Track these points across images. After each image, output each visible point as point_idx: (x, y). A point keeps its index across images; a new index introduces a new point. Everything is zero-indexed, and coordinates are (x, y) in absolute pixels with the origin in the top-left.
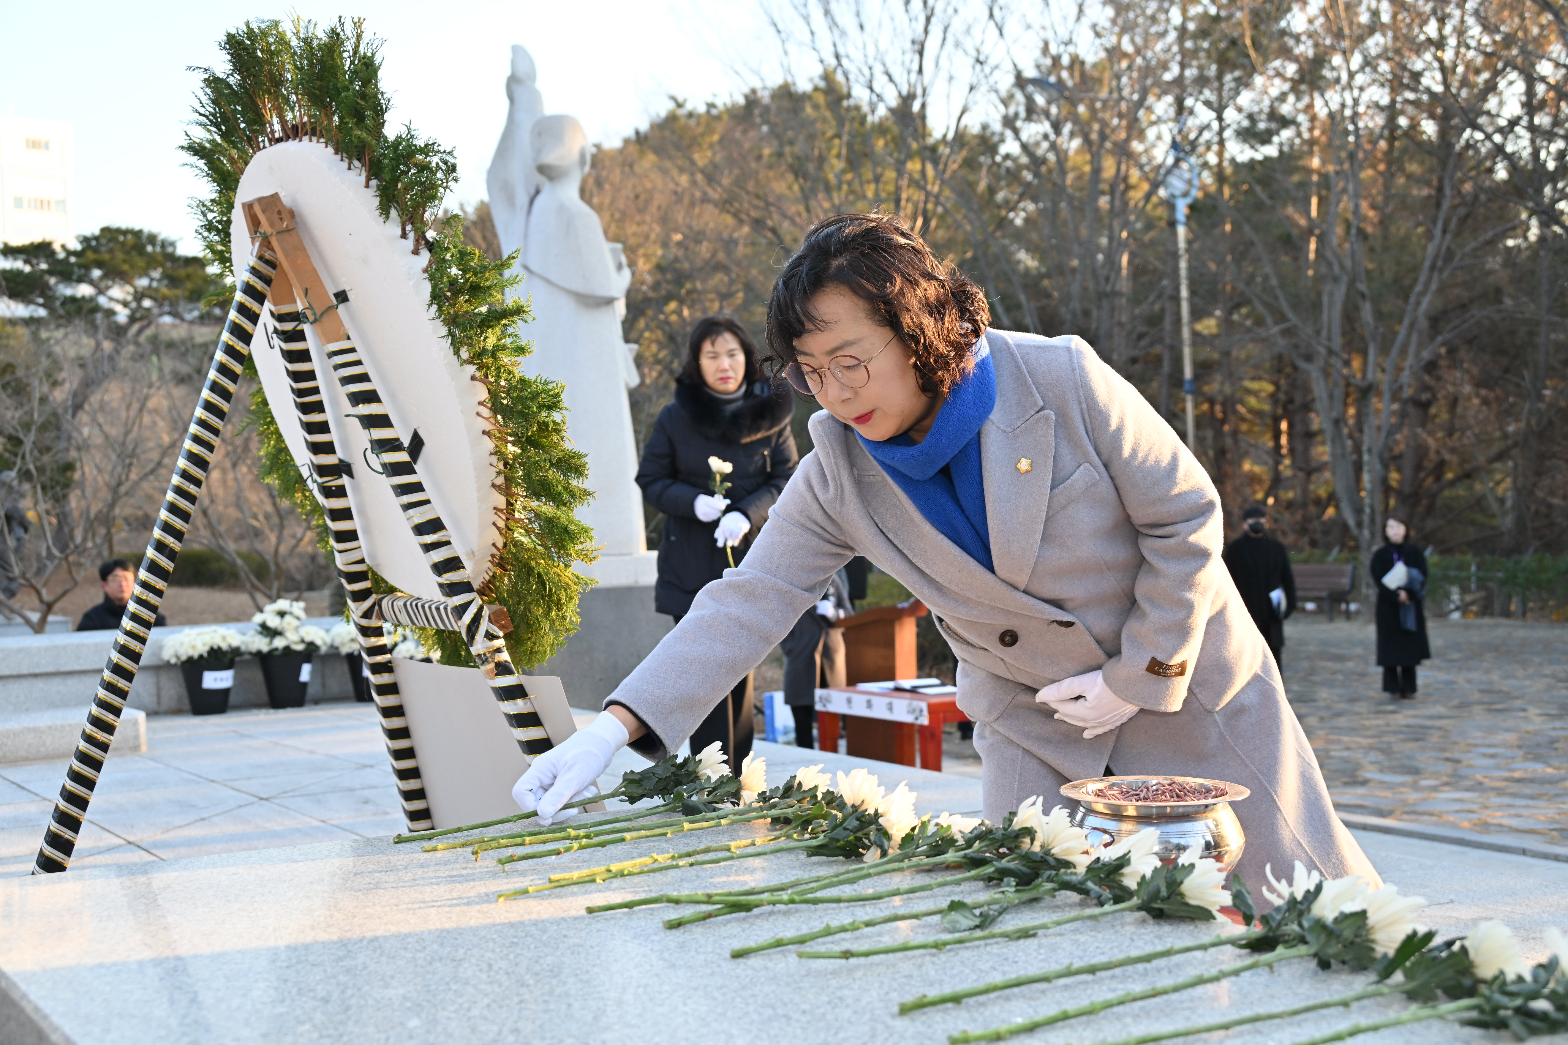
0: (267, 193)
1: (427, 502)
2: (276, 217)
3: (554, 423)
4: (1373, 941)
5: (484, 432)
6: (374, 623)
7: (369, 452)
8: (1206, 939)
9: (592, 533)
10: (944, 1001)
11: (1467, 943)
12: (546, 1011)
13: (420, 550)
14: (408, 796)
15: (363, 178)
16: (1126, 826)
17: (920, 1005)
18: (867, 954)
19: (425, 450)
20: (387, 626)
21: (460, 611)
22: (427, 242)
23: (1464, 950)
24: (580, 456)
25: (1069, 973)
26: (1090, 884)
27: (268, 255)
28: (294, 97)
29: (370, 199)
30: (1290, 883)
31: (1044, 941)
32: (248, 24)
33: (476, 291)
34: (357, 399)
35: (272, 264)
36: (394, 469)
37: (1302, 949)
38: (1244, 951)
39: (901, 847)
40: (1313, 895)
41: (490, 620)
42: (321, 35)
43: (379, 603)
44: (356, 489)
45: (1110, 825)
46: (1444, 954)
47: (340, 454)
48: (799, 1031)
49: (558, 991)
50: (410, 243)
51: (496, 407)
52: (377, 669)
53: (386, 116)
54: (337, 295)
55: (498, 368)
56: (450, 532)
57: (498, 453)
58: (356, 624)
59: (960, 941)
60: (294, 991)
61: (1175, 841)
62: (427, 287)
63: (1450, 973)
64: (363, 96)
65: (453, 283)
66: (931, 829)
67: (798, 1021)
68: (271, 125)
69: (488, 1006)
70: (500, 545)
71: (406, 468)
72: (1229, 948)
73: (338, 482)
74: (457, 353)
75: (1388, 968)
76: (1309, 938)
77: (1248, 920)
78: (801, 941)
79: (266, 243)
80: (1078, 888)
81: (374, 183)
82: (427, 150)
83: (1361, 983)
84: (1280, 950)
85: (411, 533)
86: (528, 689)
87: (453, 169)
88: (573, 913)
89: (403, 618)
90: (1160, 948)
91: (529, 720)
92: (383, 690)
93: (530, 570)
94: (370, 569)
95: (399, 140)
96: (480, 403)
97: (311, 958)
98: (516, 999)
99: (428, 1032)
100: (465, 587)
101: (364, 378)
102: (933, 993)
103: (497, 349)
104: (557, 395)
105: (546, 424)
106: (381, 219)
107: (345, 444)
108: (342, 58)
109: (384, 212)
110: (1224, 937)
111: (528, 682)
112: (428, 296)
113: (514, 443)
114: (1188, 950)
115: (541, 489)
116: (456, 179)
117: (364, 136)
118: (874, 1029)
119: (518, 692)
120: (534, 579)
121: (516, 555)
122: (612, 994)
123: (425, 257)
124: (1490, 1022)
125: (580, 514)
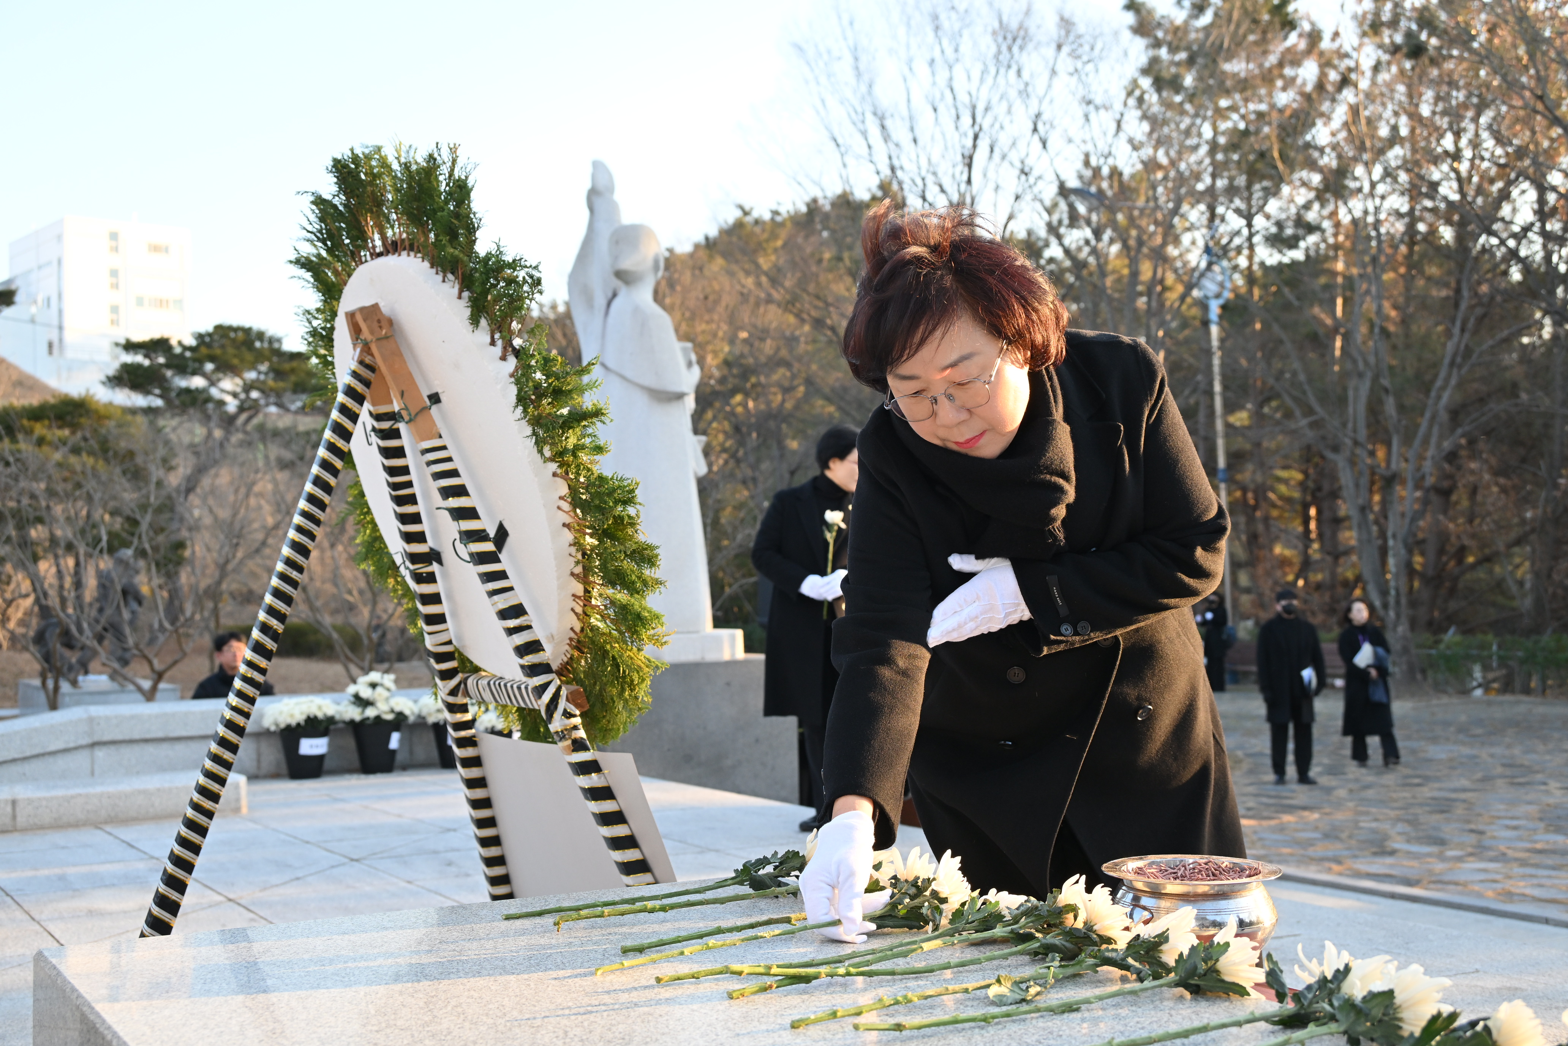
0: (368, 303)
1: (511, 589)
2: (376, 324)
3: (629, 517)
4: (1400, 1020)
5: (564, 525)
6: (460, 700)
7: (457, 543)
8: (1241, 1015)
9: (663, 619)
11: (1490, 1023)
13: (503, 634)
14: (490, 862)
15: (456, 290)
16: (1164, 903)
18: (919, 1026)
19: (510, 541)
20: (471, 703)
21: (540, 690)
22: (514, 349)
23: (1486, 1029)
24: (651, 548)
26: (1130, 961)
27: (368, 360)
28: (394, 216)
29: (462, 310)
30: (1321, 963)
31: (1087, 1015)
32: (352, 150)
33: (559, 394)
34: (447, 493)
35: (371, 368)
36: (481, 558)
37: (1333, 1026)
38: (1277, 1028)
39: (951, 922)
40: (1343, 974)
41: (568, 700)
42: (420, 158)
43: (464, 681)
44: (445, 575)
45: (1150, 902)
46: (1469, 1034)
47: (431, 542)
50: (498, 350)
51: (576, 502)
52: (463, 743)
53: (478, 234)
54: (430, 397)
55: (578, 466)
56: (532, 617)
57: (577, 544)
58: (444, 701)
59: (1008, 1015)
61: (1211, 918)
62: (513, 390)
64: (457, 215)
65: (537, 386)
66: (980, 904)
68: (373, 241)
70: (578, 629)
71: (492, 557)
72: (1263, 1025)
73: (429, 569)
74: (540, 451)
76: (1338, 1016)
77: (1281, 997)
78: (856, 1013)
79: (366, 349)
80: (1119, 964)
81: (466, 294)
82: (514, 265)
84: (1311, 1027)
85: (495, 617)
86: (602, 764)
87: (538, 282)
89: (487, 696)
90: (1197, 1024)
91: (606, 793)
92: (468, 763)
93: (606, 652)
94: (457, 649)
95: (489, 256)
96: (561, 498)
100: (544, 668)
101: (454, 473)
103: (578, 448)
104: (632, 491)
105: (621, 518)
106: (471, 328)
107: (436, 534)
108: (438, 181)
109: (475, 321)
110: (1258, 1013)
111: (602, 757)
112: (514, 399)
113: (591, 535)
114: (1224, 1026)
115: (616, 578)
116: (541, 292)
117: (457, 252)
119: (592, 767)
120: (609, 662)
121: (592, 639)
123: (512, 363)
125: (653, 602)
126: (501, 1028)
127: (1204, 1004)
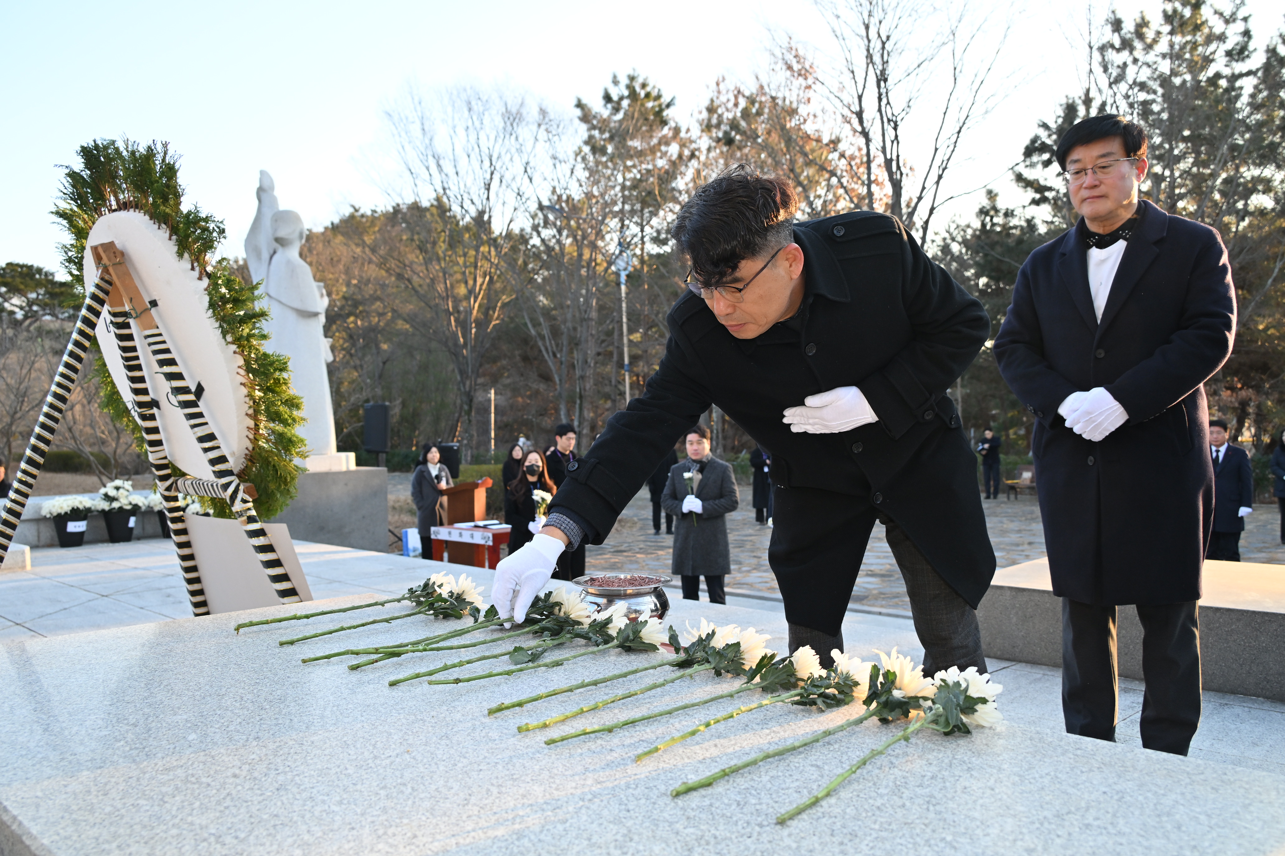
0: (106, 241)
1: (206, 424)
2: (112, 255)
4: (743, 659)
5: (241, 384)
6: (173, 493)
7: (170, 395)
8: (654, 663)
9: (306, 442)
10: (514, 706)
11: (792, 659)
12: (276, 725)
13: (201, 452)
14: (193, 593)
15: (167, 235)
17: (500, 709)
18: (469, 680)
19: (205, 394)
20: (180, 496)
21: (226, 486)
22: (207, 273)
23: (791, 662)
25: (583, 686)
26: (591, 634)
27: (107, 277)
28: (124, 186)
29: (172, 247)
30: (698, 629)
31: (568, 667)
32: (95, 141)
33: (237, 302)
34: (162, 363)
35: (110, 283)
36: (186, 405)
37: (707, 666)
38: (675, 668)
39: (485, 616)
40: (711, 636)
41: (244, 492)
42: (142, 149)
43: (176, 482)
44: (162, 416)
45: (600, 600)
46: (781, 666)
47: (152, 395)
48: (430, 728)
49: (284, 711)
50: (196, 273)
51: (248, 369)
52: (175, 520)
53: (182, 199)
54: (150, 302)
55: (250, 347)
56: (220, 441)
57: (250, 396)
58: (162, 495)
60: (115, 720)
61: (634, 608)
62: (207, 299)
63: (784, 676)
64: (167, 186)
65: (223, 297)
67: (430, 722)
68: (110, 201)
69: (240, 723)
70: (251, 449)
71: (193, 404)
72: (667, 667)
73: (151, 412)
74: (224, 337)
75: (752, 674)
76: (710, 659)
77: (677, 650)
78: (431, 674)
79: (106, 270)
80: (585, 637)
81: (174, 237)
82: (206, 220)
83: (738, 683)
84: (696, 666)
85: (196, 441)
86: (267, 531)
87: (222, 231)
88: (294, 663)
89: (191, 491)
90: (630, 669)
91: (269, 548)
92: (178, 532)
93: (269, 462)
94: (170, 462)
95: (189, 213)
96: (239, 367)
97: (126, 699)
98: (258, 718)
99: (201, 742)
100: (229, 473)
101: (167, 351)
102: (507, 702)
103: (250, 336)
104: (286, 363)
105: (279, 380)
106: (177, 259)
107: (155, 390)
108: (155, 164)
109: (180, 255)
110: (665, 662)
111: (267, 527)
112: (207, 304)
113: (259, 390)
114: (646, 669)
115: (275, 417)
116: (225, 238)
117: (167, 210)
118: (474, 725)
119: (260, 533)
120: (271, 468)
121: (260, 454)
122: (318, 712)
123: (206, 282)
124: (806, 702)
125: (298, 431)
126: (197, 697)
127: (633, 657)
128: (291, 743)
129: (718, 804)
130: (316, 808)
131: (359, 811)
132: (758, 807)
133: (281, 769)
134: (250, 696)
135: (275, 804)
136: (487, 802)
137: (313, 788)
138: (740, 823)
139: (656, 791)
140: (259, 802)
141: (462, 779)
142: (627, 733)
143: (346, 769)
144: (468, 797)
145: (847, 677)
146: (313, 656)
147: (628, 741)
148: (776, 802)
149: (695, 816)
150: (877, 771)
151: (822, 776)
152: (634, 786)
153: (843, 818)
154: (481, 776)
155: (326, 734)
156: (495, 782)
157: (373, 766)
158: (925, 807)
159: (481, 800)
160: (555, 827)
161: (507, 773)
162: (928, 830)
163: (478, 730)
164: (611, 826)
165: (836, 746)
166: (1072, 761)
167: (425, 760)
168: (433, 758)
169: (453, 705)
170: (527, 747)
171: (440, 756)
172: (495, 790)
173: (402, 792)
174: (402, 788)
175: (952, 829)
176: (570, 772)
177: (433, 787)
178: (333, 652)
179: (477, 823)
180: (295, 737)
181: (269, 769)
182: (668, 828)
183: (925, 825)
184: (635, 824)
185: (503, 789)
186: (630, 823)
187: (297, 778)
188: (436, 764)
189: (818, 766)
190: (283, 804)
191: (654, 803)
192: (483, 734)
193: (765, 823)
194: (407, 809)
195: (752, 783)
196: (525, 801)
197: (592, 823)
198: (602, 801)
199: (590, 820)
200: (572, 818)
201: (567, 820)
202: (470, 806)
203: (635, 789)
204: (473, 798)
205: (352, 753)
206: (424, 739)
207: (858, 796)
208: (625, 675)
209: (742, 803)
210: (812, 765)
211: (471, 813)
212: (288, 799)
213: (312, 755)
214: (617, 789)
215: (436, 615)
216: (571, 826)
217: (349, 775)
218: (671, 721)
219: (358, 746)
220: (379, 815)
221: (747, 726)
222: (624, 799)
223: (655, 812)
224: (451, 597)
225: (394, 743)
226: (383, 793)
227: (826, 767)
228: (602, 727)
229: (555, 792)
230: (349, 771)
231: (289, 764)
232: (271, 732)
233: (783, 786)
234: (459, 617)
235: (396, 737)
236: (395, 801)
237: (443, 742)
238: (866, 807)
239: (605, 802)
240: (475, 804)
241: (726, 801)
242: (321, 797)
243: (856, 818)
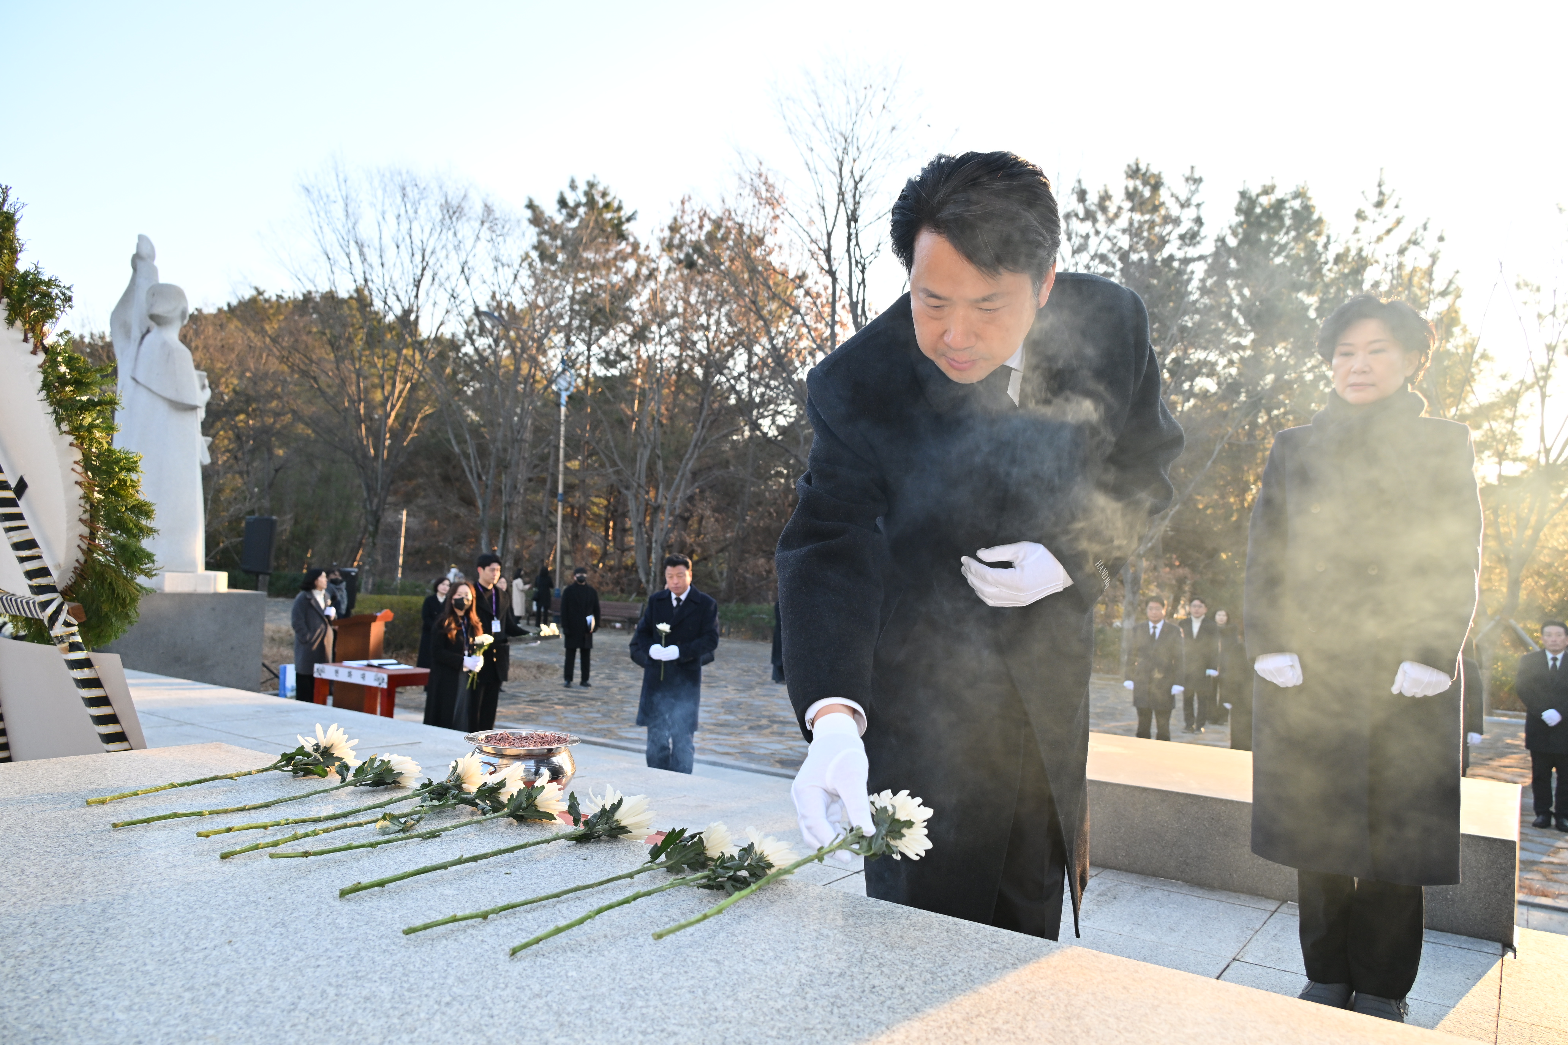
1: (26, 527)
3: (132, 481)
5: (76, 483)
8: (548, 835)
10: (372, 886)
11: (703, 836)
13: (16, 561)
16: (505, 761)
18: (322, 853)
19: (28, 492)
21: (45, 605)
22: (44, 347)
23: (701, 839)
24: (149, 505)
25: (460, 862)
26: (478, 801)
30: (603, 799)
31: (446, 840)
33: (80, 385)
38: (572, 843)
39: (355, 775)
40: (616, 807)
41: (68, 613)
45: (494, 760)
46: (690, 843)
48: (264, 913)
49: (76, 889)
50: (30, 346)
51: (87, 466)
53: (20, 256)
55: (91, 440)
56: (43, 550)
57: (87, 498)
59: (389, 842)
62: (41, 377)
63: (692, 855)
64: (2, 238)
65: (61, 378)
66: (377, 763)
67: (264, 905)
69: (15, 903)
70: (82, 560)
71: (12, 503)
72: (563, 841)
74: (58, 425)
75: (657, 853)
77: (576, 822)
78: (276, 844)
80: (471, 802)
81: (5, 300)
82: (49, 283)
85: (10, 548)
86: (93, 661)
87: (70, 299)
88: (102, 827)
90: (520, 842)
91: (95, 683)
93: (105, 579)
95: (27, 274)
96: (75, 462)
98: (40, 898)
100: (51, 589)
102: (365, 881)
103: (91, 427)
104: (136, 462)
105: (125, 481)
106: (6, 326)
109: (11, 322)
110: (560, 834)
111: (94, 657)
112: (40, 384)
113: (99, 492)
114: (538, 843)
115: (119, 525)
116: (71, 307)
118: (320, 909)
119: (86, 663)
120: (106, 587)
121: (94, 569)
122: (121, 891)
123: (41, 357)
124: (714, 885)
127: (525, 829)
128: (77, 930)
129: (598, 1007)
130: (95, 1015)
131: (151, 1019)
132: (644, 1011)
133: (58, 964)
134: (34, 869)
135: (41, 1011)
136: (320, 1006)
137: (96, 989)
138: (621, 1030)
139: (528, 992)
140: (20, 1009)
141: (292, 978)
142: (504, 921)
143: (145, 964)
144: (296, 1001)
145: (761, 858)
146: (128, 819)
147: (504, 931)
148: (666, 1004)
149: (570, 1022)
150: (781, 967)
151: (721, 973)
152: (502, 986)
153: (739, 1023)
154: (317, 974)
155: (127, 920)
156: (333, 981)
157: (181, 960)
158: (829, 1009)
159: (312, 1004)
160: (399, 1038)
161: (351, 969)
162: (830, 1037)
163: (324, 916)
164: (469, 1036)
165: (741, 938)
166: (987, 956)
167: (250, 954)
168: (260, 951)
169: (297, 883)
170: (381, 937)
171: (269, 948)
172: (331, 991)
173: (213, 995)
174: (214, 989)
175: (855, 1035)
176: (429, 969)
177: (254, 988)
178: (155, 815)
179: (303, 1034)
180: (85, 923)
181: (41, 964)
182: (536, 1038)
183: (827, 1031)
184: (497, 1033)
185: (343, 991)
186: (491, 1032)
187: (77, 976)
188: (263, 958)
189: (717, 962)
190: (52, 1010)
191: (524, 1007)
192: (328, 921)
193: (650, 1030)
194: (215, 1016)
195: (641, 982)
196: (368, 1005)
197: (446, 1032)
198: (462, 1004)
199: (443, 1029)
200: (422, 1026)
201: (416, 1029)
202: (297, 1013)
203: (503, 989)
204: (303, 1001)
205: (156, 943)
206: (253, 926)
207: (758, 997)
208: (512, 850)
209: (627, 1006)
210: (711, 960)
211: (297, 1021)
212: (60, 1004)
213: (103, 946)
214: (483, 990)
215: (295, 772)
216: (419, 1037)
217: (146, 973)
218: (559, 906)
219: (167, 935)
220: (177, 1025)
221: (644, 913)
222: (489, 1002)
223: (524, 1018)
224: (316, 750)
225: (214, 932)
226: (188, 995)
227: (727, 963)
228: (474, 912)
229: (406, 993)
230: (148, 968)
231: (70, 957)
232: (54, 916)
233: (676, 985)
234: (324, 774)
235: (217, 924)
236: (202, 1006)
237: (277, 931)
238: (765, 1010)
239: (466, 1006)
240: (304, 1010)
241: (609, 1004)
242: (105, 1002)
243: (752, 1024)
